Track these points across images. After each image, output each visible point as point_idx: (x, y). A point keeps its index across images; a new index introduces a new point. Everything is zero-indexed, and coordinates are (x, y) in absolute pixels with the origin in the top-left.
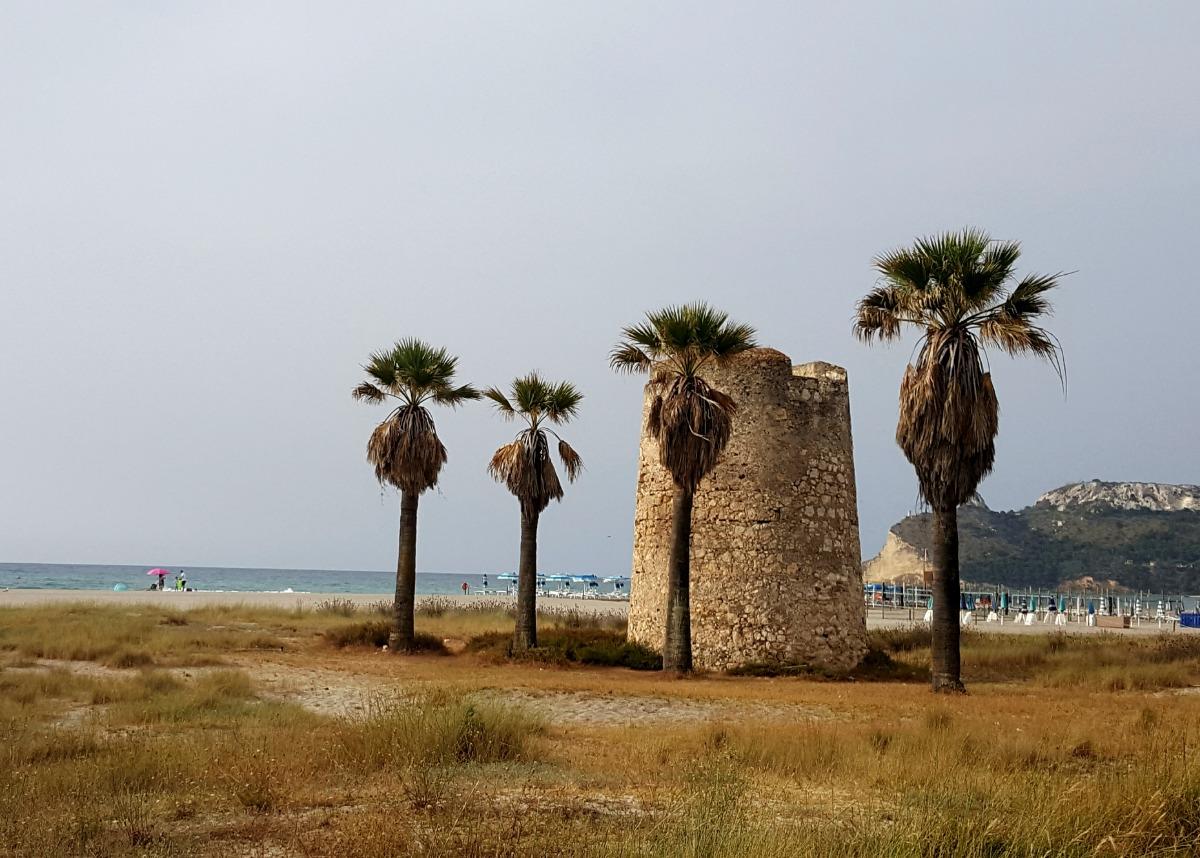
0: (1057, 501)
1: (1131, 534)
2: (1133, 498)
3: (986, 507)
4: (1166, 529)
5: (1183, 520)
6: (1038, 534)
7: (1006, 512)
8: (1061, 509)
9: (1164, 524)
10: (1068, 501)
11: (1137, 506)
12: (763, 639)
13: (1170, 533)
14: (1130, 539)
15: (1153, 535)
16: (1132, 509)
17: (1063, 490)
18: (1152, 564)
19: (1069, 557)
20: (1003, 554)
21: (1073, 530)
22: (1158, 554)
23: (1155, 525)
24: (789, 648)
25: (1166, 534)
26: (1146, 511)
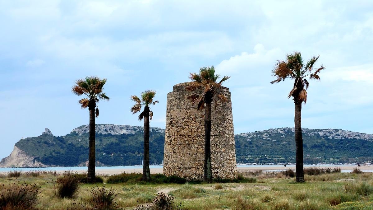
0: (78, 132)
1: (105, 144)
2: (106, 130)
3: (52, 135)
4: (117, 141)
5: (123, 138)
6: (72, 145)
7: (60, 136)
8: (80, 135)
9: (116, 140)
10: (83, 132)
11: (107, 133)
12: (217, 172)
13: (119, 143)
14: (104, 146)
15: (112, 144)
16: (105, 135)
17: (81, 127)
18: (112, 155)
19: (83, 153)
20: (58, 153)
21: (84, 143)
22: (114, 151)
23: (113, 140)
24: (224, 175)
25: (117, 143)
26: (110, 135)
